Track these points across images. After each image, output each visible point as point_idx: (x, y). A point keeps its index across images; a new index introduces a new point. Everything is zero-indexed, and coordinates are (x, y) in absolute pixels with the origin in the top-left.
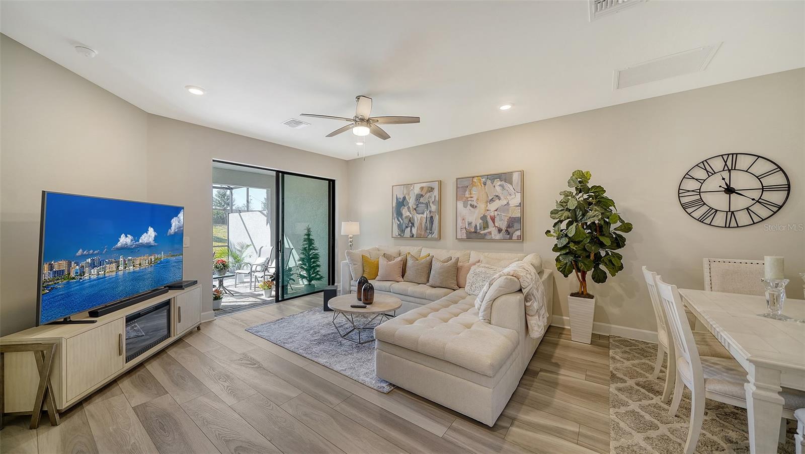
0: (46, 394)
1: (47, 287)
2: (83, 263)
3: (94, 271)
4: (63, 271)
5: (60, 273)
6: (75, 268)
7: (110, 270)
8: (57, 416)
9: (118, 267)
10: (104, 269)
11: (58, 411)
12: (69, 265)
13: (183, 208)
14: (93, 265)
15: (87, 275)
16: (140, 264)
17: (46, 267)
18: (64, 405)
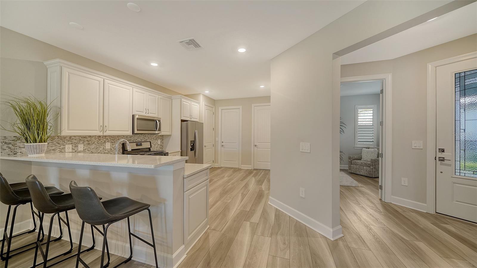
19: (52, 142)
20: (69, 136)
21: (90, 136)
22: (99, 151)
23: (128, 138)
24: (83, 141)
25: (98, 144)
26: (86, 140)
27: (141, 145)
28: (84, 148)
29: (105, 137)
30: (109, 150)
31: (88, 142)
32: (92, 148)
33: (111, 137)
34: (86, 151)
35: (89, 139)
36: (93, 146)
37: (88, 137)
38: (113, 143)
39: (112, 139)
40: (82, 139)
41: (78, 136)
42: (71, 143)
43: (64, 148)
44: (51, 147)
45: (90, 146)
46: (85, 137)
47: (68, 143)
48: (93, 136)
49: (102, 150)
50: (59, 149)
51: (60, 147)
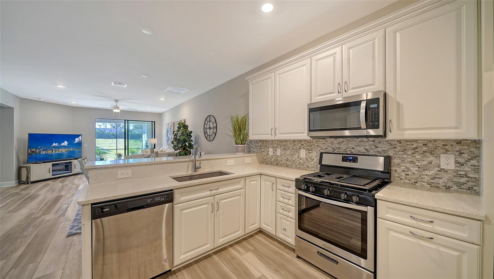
0: (28, 178)
1: (30, 154)
2: (41, 150)
3: (44, 152)
4: (34, 151)
5: (34, 152)
6: (38, 151)
7: (50, 152)
8: (30, 183)
9: (53, 151)
10: (48, 152)
11: (30, 181)
12: (36, 150)
13: (81, 135)
14: (44, 150)
15: (42, 153)
16: (61, 151)
17: (29, 150)
18: (32, 181)
19: (263, 144)
20: (271, 140)
21: (286, 141)
22: (294, 159)
23: (335, 144)
24: (280, 146)
25: (292, 151)
26: (283, 144)
27: (355, 160)
28: (281, 153)
29: (300, 142)
30: (305, 160)
31: (284, 147)
32: (287, 154)
33: (307, 142)
34: (282, 157)
35: (285, 143)
36: (288, 152)
37: (284, 141)
38: (310, 151)
39: (308, 144)
40: (280, 143)
41: (277, 140)
42: (272, 147)
43: (268, 151)
44: (263, 149)
45: (286, 152)
46: (281, 141)
47: (271, 147)
48: (288, 140)
49: (297, 158)
50: (266, 152)
51: (267, 150)
